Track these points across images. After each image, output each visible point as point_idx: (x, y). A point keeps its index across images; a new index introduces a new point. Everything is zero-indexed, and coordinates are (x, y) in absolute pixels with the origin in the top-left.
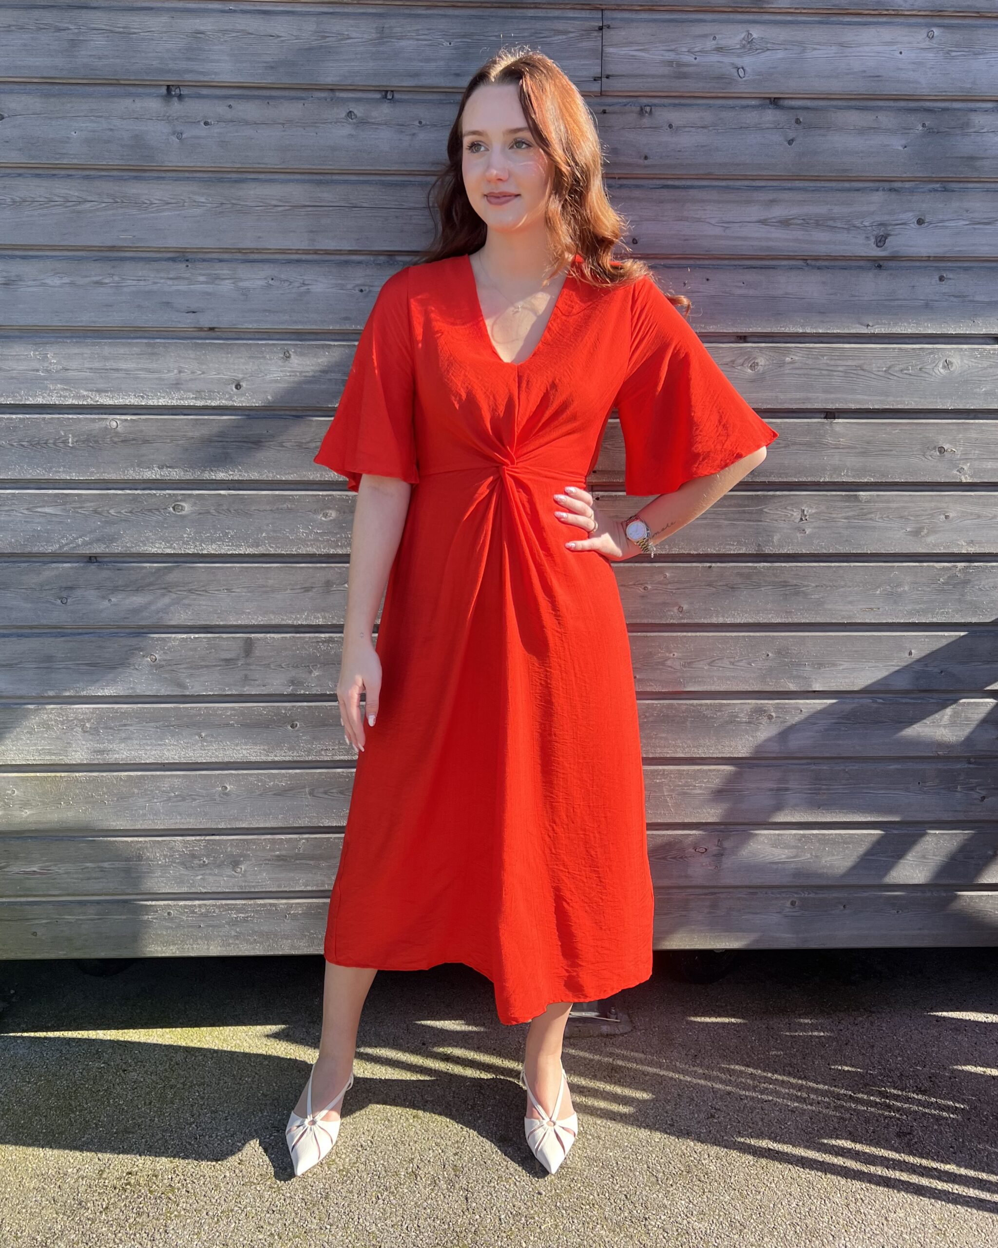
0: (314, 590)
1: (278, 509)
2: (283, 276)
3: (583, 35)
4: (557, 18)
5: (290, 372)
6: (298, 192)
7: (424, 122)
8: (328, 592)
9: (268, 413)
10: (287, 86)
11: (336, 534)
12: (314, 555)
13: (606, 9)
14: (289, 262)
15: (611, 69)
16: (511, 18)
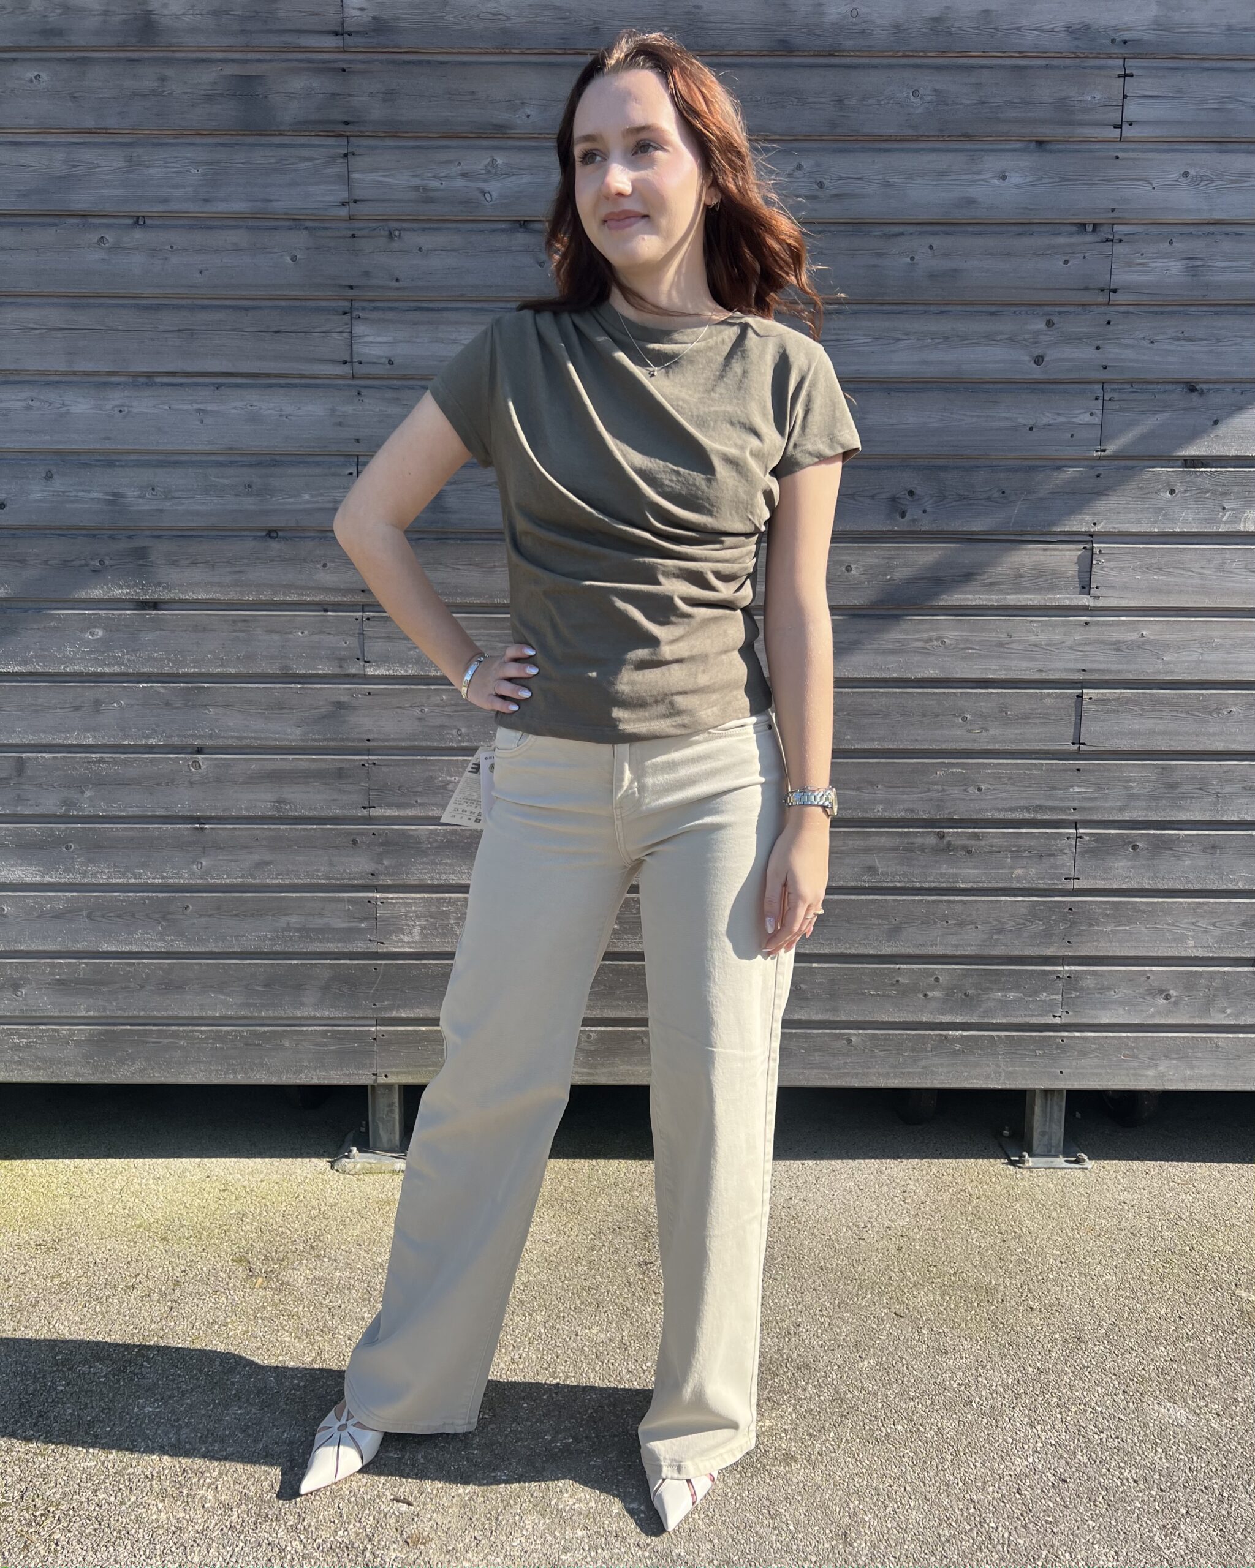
0: (83, 709)
1: (45, 628)
2: (42, 397)
3: (329, 162)
4: (302, 145)
5: (54, 491)
6: (54, 316)
7: (175, 247)
8: (98, 711)
9: (34, 532)
10: (38, 213)
11: (104, 652)
12: (81, 674)
13: (351, 136)
14: (48, 384)
15: (359, 194)
16: (256, 145)
